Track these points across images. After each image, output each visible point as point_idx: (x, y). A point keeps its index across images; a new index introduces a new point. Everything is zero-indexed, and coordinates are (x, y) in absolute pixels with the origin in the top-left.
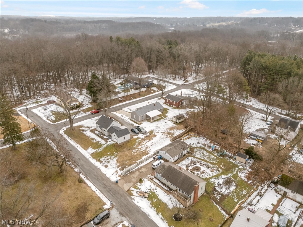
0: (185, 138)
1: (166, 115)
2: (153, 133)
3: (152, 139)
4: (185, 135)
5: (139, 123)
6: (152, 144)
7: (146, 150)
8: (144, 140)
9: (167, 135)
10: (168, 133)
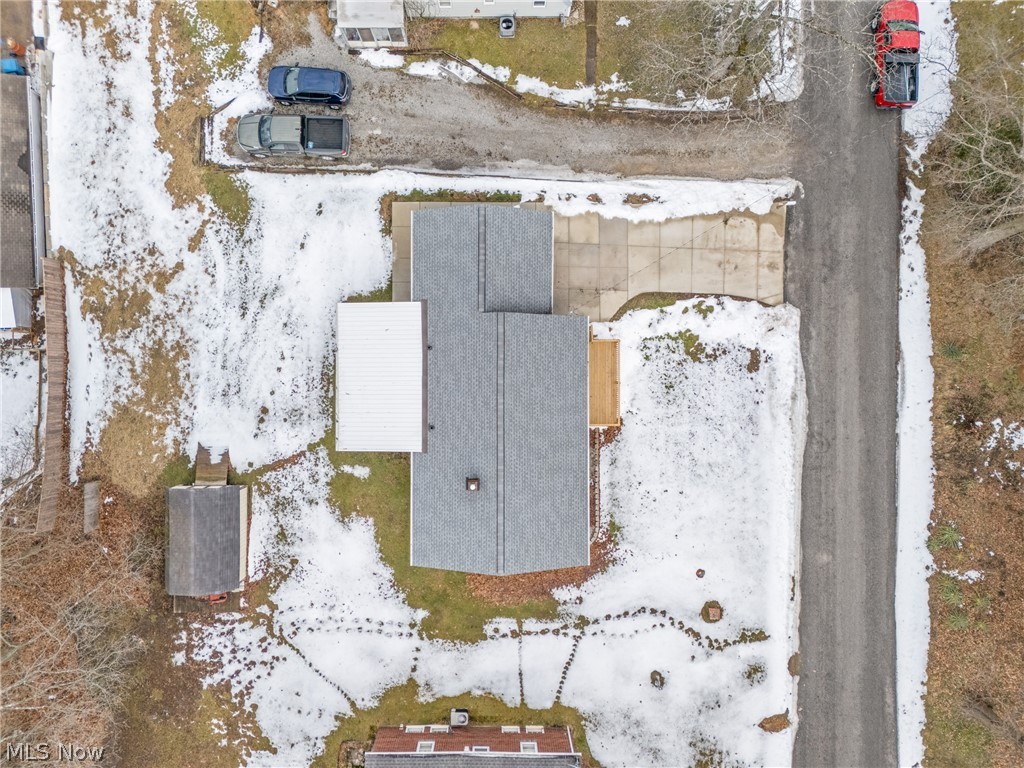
6: (120, 105)
7: (98, 24)
8: (193, 81)
9: (129, 279)
10: (141, 302)
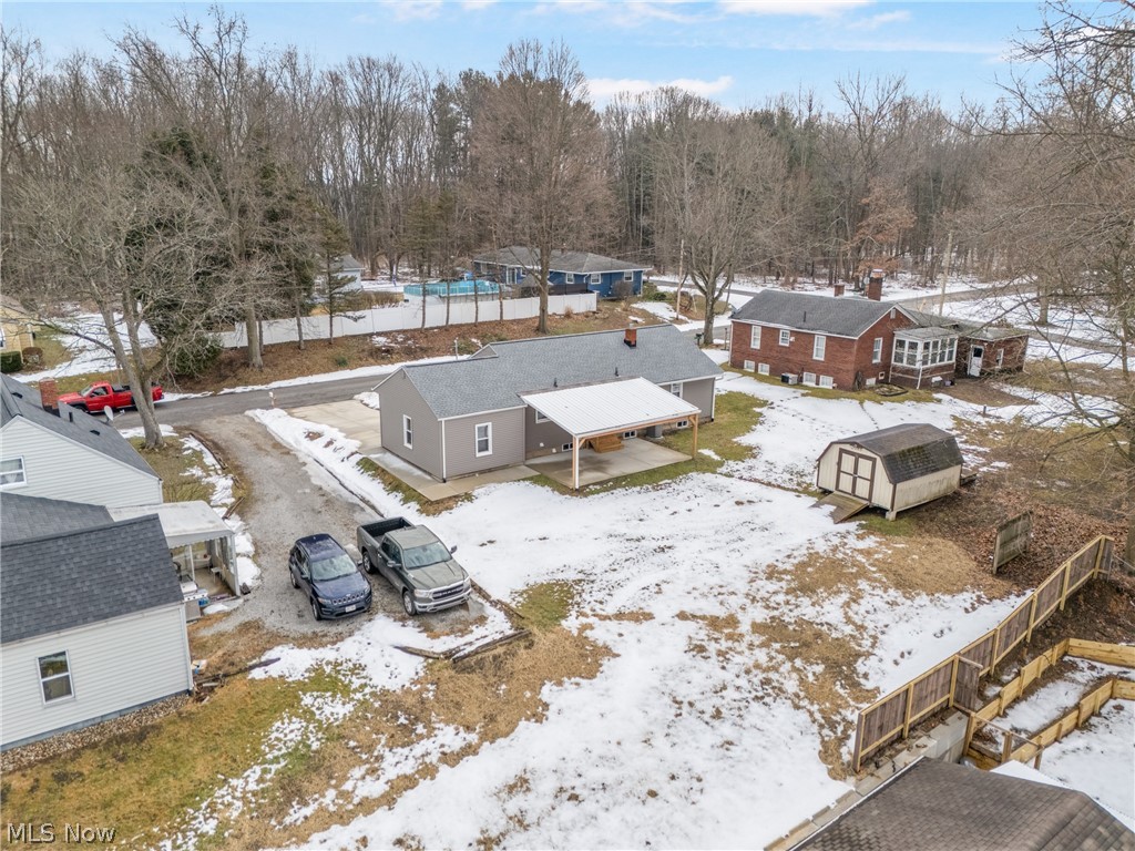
0: (1029, 716)
1: (746, 440)
2: (571, 623)
3: (538, 713)
4: (1032, 669)
5: (433, 492)
9: (761, 656)
10: (772, 630)
